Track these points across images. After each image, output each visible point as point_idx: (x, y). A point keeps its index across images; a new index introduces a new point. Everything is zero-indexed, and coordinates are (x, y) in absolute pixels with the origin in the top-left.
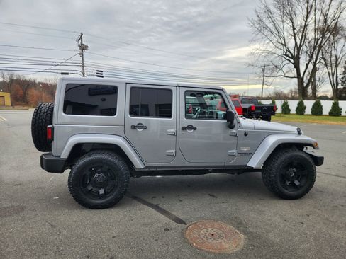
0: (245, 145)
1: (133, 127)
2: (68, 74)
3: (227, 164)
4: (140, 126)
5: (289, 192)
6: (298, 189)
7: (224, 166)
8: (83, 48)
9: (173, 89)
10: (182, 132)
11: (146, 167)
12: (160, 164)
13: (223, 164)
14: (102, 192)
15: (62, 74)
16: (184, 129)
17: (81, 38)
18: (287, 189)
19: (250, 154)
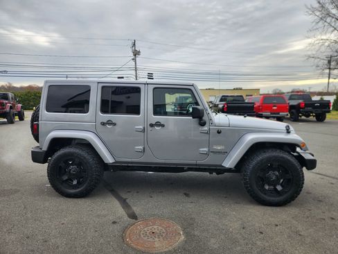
0: (219, 144)
1: (103, 124)
2: (123, 78)
3: (199, 162)
4: (110, 123)
5: (267, 198)
6: (281, 195)
7: (196, 165)
8: (136, 53)
9: (142, 87)
10: (150, 128)
11: (116, 162)
12: (129, 160)
13: (194, 162)
14: (75, 182)
15: (119, 78)
16: (152, 125)
17: (134, 45)
18: (265, 194)
19: (225, 153)
